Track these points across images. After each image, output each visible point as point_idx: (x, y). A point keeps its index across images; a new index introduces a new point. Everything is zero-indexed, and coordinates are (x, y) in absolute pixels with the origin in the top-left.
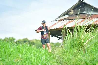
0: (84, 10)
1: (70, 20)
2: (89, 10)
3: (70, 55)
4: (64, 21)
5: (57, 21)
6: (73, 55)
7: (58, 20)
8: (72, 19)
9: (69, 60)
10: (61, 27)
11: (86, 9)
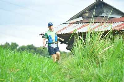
0: (103, 12)
1: (84, 24)
2: (109, 12)
3: (80, 67)
4: (77, 24)
5: (68, 24)
6: (83, 67)
7: (70, 23)
8: (87, 23)
9: (78, 73)
10: (73, 32)
11: (105, 10)
